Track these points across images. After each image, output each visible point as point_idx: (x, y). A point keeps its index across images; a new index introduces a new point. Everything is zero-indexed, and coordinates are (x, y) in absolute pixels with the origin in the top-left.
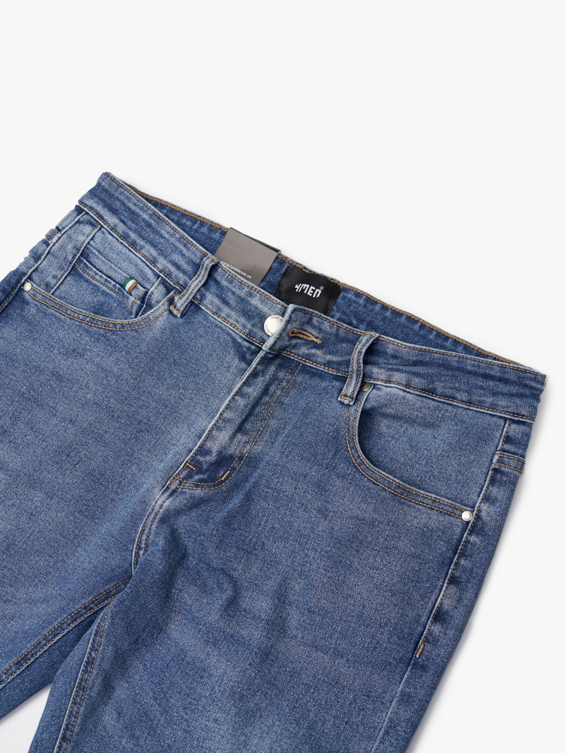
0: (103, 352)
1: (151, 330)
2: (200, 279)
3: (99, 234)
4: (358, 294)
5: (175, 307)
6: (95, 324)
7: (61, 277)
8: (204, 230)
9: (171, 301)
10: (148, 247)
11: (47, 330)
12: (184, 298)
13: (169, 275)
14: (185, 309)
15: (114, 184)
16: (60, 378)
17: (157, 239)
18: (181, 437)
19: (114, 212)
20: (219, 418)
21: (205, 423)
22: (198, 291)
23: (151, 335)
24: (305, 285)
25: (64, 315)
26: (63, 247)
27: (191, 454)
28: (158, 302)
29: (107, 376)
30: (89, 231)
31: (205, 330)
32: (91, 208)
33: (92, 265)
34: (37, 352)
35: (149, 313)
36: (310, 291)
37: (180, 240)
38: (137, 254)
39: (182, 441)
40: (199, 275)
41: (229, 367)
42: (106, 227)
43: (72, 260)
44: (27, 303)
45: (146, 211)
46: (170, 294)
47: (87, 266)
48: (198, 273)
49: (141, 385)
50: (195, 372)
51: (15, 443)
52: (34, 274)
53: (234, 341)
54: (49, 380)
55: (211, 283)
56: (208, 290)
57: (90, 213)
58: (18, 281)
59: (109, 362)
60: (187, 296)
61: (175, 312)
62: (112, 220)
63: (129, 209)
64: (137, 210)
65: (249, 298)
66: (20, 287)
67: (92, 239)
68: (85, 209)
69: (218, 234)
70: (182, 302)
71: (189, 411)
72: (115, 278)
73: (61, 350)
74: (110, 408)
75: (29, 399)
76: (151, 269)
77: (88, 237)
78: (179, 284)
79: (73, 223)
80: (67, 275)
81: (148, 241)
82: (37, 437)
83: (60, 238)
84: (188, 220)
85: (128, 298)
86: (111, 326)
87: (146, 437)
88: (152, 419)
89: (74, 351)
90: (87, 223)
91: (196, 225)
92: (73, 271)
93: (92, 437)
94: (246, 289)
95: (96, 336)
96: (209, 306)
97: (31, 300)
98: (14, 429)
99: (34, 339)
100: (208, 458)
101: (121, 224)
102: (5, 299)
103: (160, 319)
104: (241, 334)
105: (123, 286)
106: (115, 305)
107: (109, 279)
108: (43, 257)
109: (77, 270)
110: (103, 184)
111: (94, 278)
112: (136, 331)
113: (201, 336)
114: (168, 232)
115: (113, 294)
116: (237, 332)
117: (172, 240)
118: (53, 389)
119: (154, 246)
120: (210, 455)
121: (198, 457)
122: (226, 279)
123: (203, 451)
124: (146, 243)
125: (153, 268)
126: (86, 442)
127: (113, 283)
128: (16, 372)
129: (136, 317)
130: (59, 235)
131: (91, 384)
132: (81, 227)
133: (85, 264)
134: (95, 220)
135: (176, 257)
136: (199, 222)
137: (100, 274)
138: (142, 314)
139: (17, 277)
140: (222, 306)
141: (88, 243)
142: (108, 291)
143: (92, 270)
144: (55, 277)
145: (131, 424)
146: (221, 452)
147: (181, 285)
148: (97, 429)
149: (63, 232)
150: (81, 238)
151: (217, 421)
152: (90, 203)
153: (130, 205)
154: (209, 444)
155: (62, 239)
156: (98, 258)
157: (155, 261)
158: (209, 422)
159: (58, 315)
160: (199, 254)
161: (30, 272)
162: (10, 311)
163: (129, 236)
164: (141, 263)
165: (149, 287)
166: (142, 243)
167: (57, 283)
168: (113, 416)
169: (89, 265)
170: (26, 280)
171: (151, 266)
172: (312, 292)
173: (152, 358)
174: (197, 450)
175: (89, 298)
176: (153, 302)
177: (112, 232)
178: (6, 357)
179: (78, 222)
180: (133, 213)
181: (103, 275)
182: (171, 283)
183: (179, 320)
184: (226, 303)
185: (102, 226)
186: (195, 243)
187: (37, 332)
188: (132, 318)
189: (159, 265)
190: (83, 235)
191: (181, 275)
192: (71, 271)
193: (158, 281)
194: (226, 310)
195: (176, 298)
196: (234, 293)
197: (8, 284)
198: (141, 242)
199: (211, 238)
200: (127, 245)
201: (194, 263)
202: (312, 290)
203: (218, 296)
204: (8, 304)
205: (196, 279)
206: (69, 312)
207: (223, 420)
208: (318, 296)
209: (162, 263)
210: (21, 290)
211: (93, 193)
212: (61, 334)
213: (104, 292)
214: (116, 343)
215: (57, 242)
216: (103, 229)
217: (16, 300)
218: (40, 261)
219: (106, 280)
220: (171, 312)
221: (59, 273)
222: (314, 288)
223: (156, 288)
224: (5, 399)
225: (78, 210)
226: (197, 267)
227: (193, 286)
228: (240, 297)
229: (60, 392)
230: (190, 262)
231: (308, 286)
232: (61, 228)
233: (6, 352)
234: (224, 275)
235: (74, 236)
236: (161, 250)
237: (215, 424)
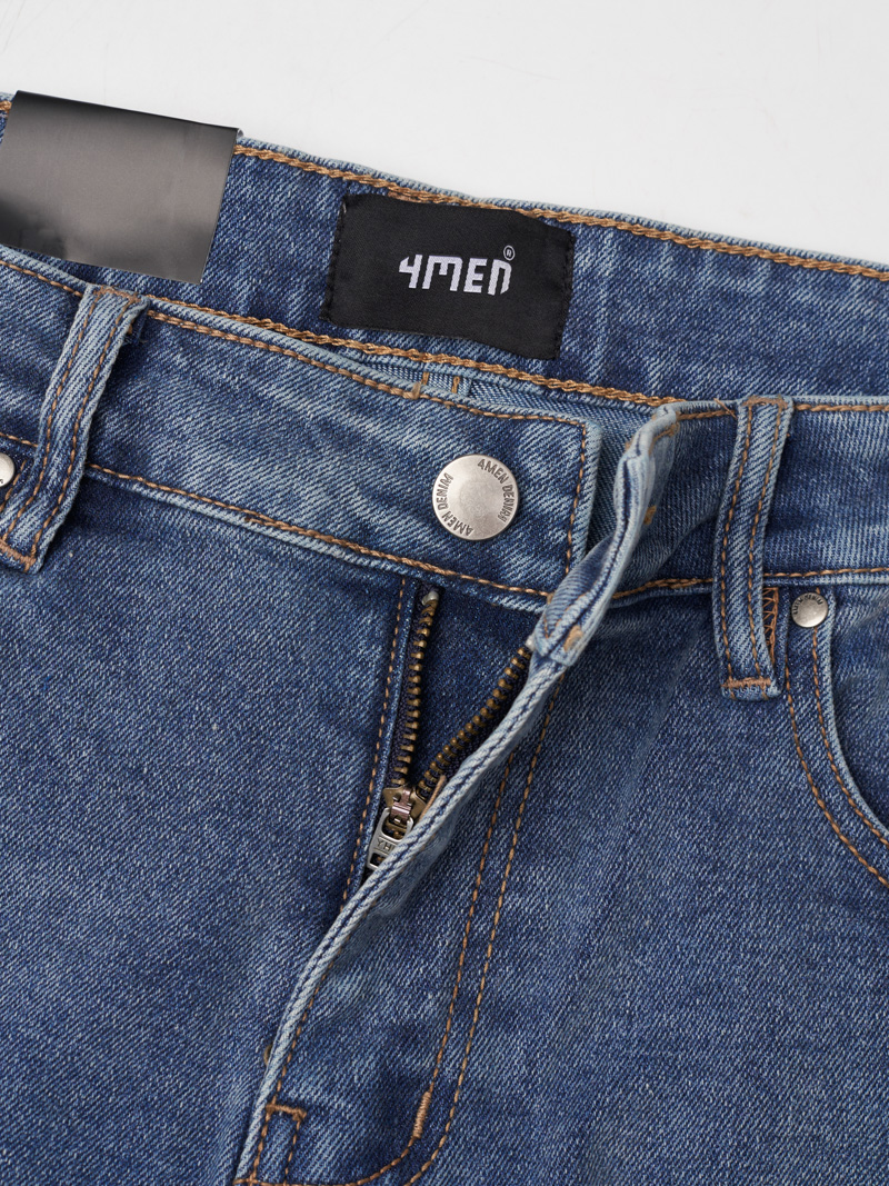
4: (637, 240)
24: (445, 261)
36: (472, 276)
172: (480, 277)
183: (40, 580)
202: (478, 269)
208: (505, 288)
222: (483, 262)
231: (458, 262)
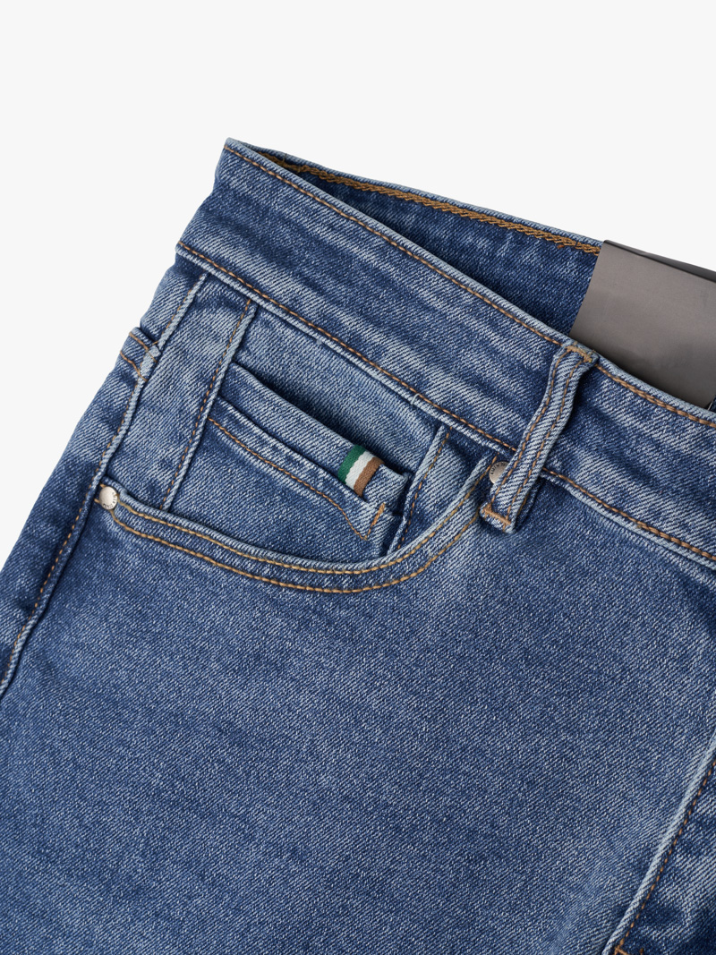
0: (328, 657)
1: (437, 585)
2: (551, 415)
3: (257, 330)
5: (494, 507)
6: (286, 581)
7: (182, 462)
8: (530, 256)
9: (481, 493)
10: (394, 347)
11: (180, 607)
12: (517, 478)
13: (464, 416)
14: (524, 506)
15: (263, 178)
16: (239, 739)
17: (415, 318)
18: (591, 863)
19: (280, 258)
20: (686, 817)
21: (650, 826)
22: (552, 450)
23: (439, 599)
25: (209, 564)
26: (169, 383)
27: (623, 923)
28: (442, 506)
29: (358, 722)
30: (230, 326)
31: (595, 554)
32: (220, 262)
33: (249, 418)
34: (167, 674)
35: (421, 539)
37: (477, 308)
38: (369, 371)
39: (596, 881)
40: (547, 406)
41: (685, 657)
42: (270, 308)
43: (200, 413)
44: (116, 543)
45: (366, 241)
46: (475, 471)
47: (237, 422)
48: (545, 398)
49: (452, 732)
50: (590, 678)
51: (168, 918)
52: (116, 463)
53: (686, 582)
54: (213, 747)
55: (586, 420)
56: (578, 440)
57: (222, 277)
58: (83, 488)
59: (350, 683)
60: (524, 468)
61: (497, 522)
62: (283, 285)
63: (320, 242)
64: (342, 242)
65: (704, 454)
66: (92, 501)
67: (242, 346)
68: (205, 266)
69: (571, 264)
70: (512, 489)
71: (597, 790)
72: (313, 452)
73: (227, 659)
74: (387, 806)
75: (176, 804)
76: (414, 407)
77: (228, 343)
78: (495, 436)
79: (181, 312)
80: (195, 452)
81: (392, 328)
82: (218, 899)
83: (157, 361)
84: (480, 233)
85: (356, 507)
86: (326, 582)
87: (498, 872)
88: (503, 821)
89: (258, 657)
90: (219, 305)
91: (505, 247)
92: (207, 442)
93: (357, 892)
94: (692, 430)
95: (299, 614)
96: (592, 489)
97: (122, 536)
98: (160, 882)
99: (155, 639)
100: (672, 931)
101: (309, 294)
102: (63, 537)
103: (456, 552)
104: (702, 561)
105: (338, 475)
106: (322, 527)
107: (296, 456)
108: (128, 415)
109: (214, 435)
110: (234, 183)
111: (257, 456)
112: (396, 590)
113: (585, 573)
114: (438, 294)
115: (311, 496)
116: (691, 556)
117: (455, 313)
118: (229, 770)
119: (410, 339)
120: (678, 921)
121: (645, 930)
122: (631, 408)
123: (655, 912)
124: (387, 335)
125: (418, 404)
126: (344, 907)
127: (309, 465)
128: (128, 734)
129: (383, 554)
130: (154, 352)
131: (324, 747)
132: (206, 317)
133: (231, 417)
134: (238, 293)
135: (473, 360)
136: (510, 236)
137: (273, 441)
138: (401, 543)
139: (78, 479)
140: (632, 487)
141: (235, 360)
142: (297, 489)
143: (251, 433)
144: (166, 464)
145: (450, 841)
146: (706, 912)
147: (504, 439)
148: (365, 870)
149: (161, 343)
150: (212, 350)
151: (682, 827)
152: (212, 246)
153: (319, 230)
154: (668, 893)
155: (162, 362)
156: (261, 397)
157: (420, 383)
158: (661, 825)
159: (195, 564)
160: (536, 346)
161: (105, 461)
162: (81, 566)
163: (339, 325)
164: (386, 395)
165: (412, 464)
166: (377, 338)
167: (174, 478)
168: (397, 829)
169: (243, 420)
170: (101, 481)
171: (412, 400)
173: (461, 658)
174: (638, 910)
175: (256, 516)
176: (429, 508)
177: (290, 320)
178: (97, 695)
179: (195, 304)
180: (331, 251)
181: (280, 446)
182: (474, 437)
184: (638, 473)
185: (259, 308)
186: (521, 313)
187: (158, 617)
188: (371, 558)
189: (433, 394)
190: (216, 338)
191: (497, 410)
192: (201, 440)
193: (435, 443)
194: (644, 499)
195: (495, 479)
196: (658, 445)
197: (62, 500)
198: (374, 337)
199: (554, 279)
200: (339, 350)
201: (528, 371)
203: (612, 458)
204: (73, 550)
205: (543, 416)
206: (218, 553)
207: (699, 823)
209: (441, 384)
210: (96, 507)
211: (213, 214)
212: (217, 614)
213: (285, 491)
214: (353, 629)
215: (152, 372)
216: (264, 316)
217: (89, 535)
218: (124, 428)
219: (289, 459)
220: (484, 525)
221: (173, 452)
223: (432, 465)
224: (118, 811)
225: (186, 270)
226: (539, 382)
227: (536, 439)
228: (677, 454)
229: (248, 774)
230: (515, 369)
232: (154, 332)
233: (95, 684)
234: (621, 397)
235: (193, 347)
236: (431, 348)
237: (678, 836)
